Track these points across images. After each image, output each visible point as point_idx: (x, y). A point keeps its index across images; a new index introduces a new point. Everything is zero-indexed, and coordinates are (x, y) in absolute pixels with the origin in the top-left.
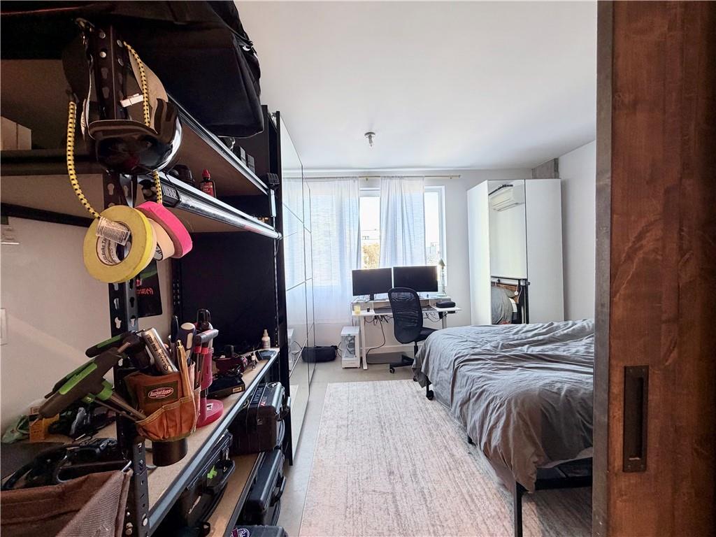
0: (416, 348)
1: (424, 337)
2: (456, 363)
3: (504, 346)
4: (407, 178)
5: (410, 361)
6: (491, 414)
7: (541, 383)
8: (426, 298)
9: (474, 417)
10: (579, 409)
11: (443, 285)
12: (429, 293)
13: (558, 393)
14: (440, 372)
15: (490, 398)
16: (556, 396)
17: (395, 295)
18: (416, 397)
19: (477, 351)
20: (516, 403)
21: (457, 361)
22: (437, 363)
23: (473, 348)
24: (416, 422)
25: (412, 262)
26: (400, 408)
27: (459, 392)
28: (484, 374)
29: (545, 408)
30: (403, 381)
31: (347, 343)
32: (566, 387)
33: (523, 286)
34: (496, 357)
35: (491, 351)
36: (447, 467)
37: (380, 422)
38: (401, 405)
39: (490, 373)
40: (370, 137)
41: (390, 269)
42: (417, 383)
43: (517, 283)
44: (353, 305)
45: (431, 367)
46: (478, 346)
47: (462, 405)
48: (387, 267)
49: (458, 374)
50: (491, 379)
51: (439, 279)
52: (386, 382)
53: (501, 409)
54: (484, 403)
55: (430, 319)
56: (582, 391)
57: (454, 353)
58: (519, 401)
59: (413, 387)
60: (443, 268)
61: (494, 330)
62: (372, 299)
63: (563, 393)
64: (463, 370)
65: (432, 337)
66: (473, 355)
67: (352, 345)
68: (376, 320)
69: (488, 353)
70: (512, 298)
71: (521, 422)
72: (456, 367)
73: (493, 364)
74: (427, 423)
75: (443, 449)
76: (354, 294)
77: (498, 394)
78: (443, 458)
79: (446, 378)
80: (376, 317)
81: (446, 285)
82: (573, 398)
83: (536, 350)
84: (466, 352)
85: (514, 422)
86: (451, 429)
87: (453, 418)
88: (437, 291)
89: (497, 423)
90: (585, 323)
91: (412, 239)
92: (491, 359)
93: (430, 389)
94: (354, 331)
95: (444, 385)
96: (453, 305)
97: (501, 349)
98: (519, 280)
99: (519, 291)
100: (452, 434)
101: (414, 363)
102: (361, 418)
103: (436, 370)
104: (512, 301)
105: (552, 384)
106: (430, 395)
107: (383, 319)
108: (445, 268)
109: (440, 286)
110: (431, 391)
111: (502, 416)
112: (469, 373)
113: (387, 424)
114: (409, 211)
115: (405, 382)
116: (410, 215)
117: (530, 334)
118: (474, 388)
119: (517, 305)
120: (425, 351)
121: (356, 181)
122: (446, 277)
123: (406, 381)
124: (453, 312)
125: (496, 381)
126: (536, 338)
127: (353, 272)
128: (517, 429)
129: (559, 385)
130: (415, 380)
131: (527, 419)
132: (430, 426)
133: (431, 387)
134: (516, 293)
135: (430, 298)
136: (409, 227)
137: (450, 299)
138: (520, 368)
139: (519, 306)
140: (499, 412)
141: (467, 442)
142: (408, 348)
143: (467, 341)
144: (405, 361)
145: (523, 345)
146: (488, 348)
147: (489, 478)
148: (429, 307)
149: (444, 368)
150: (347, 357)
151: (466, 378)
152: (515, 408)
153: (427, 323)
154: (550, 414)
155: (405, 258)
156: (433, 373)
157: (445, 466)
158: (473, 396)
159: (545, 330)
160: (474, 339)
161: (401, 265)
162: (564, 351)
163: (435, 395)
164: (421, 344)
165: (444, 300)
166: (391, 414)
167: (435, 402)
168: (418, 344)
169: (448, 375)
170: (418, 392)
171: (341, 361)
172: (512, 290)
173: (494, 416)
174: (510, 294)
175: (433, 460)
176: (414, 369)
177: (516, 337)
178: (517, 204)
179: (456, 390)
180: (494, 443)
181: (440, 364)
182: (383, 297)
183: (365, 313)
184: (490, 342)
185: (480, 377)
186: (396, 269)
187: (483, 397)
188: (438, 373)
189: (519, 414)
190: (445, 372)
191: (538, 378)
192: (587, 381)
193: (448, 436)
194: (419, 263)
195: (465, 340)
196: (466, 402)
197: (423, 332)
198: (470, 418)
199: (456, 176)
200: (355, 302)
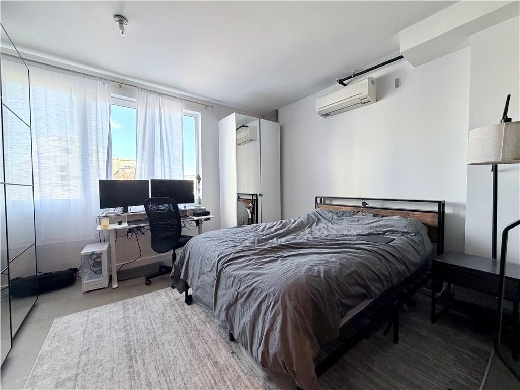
0: (174, 256)
1: (182, 244)
2: (220, 264)
3: (259, 241)
4: (166, 96)
5: (169, 270)
6: (265, 314)
7: (304, 270)
8: (184, 209)
9: (243, 320)
10: (336, 287)
11: (199, 197)
12: (186, 204)
13: (319, 276)
14: (201, 277)
15: (261, 297)
16: (318, 279)
17: (153, 207)
18: (174, 305)
19: (238, 248)
20: (290, 296)
21: (221, 262)
22: (197, 267)
23: (234, 247)
24: (174, 336)
25: (170, 176)
26: (156, 324)
27: (224, 295)
28: (251, 271)
29: (313, 294)
30: (160, 291)
31: (92, 262)
32: (322, 268)
33: (255, 200)
34: (258, 251)
35: (251, 247)
36: (212, 381)
37: (128, 352)
38: (157, 320)
39: (257, 268)
40: (121, 22)
41: (148, 181)
42: (175, 290)
43: (251, 198)
44: (100, 218)
45: (191, 273)
46: (238, 244)
47: (228, 309)
48: (144, 178)
49: (223, 274)
50: (259, 275)
51: (195, 193)
52: (141, 297)
53: (277, 306)
54: (254, 302)
55: (188, 226)
56: (333, 270)
57: (217, 254)
58: (292, 293)
59: (171, 295)
60: (199, 182)
61: (246, 230)
62: (126, 211)
63: (322, 275)
64: (229, 270)
65: (191, 242)
66: (236, 253)
67: (98, 263)
68: (130, 234)
69: (249, 249)
70: (248, 208)
71: (298, 317)
72: (219, 268)
73: (257, 259)
74: (187, 333)
75: (206, 359)
76: (102, 207)
77: (271, 290)
78: (207, 371)
79: (209, 282)
80: (130, 230)
81: (201, 198)
82: (330, 279)
83: (283, 241)
84: (228, 251)
85: (291, 318)
86: (212, 331)
87: (212, 318)
88: (194, 202)
89: (273, 324)
90: (301, 219)
91: (171, 154)
92: (254, 254)
93: (189, 294)
94: (102, 248)
95: (206, 289)
96: (208, 213)
97: (258, 244)
98: (253, 195)
99: (252, 203)
100: (214, 337)
101: (173, 271)
102: (100, 357)
103: (197, 274)
104: (248, 210)
105: (310, 269)
106: (189, 300)
107: (139, 232)
108: (201, 181)
109: (196, 198)
110: (191, 295)
111: (278, 316)
112: (235, 273)
113: (139, 351)
114: (168, 128)
115: (162, 292)
116: (169, 132)
117: (273, 230)
118: (242, 288)
119: (251, 213)
120: (184, 257)
121: (107, 84)
122: (201, 191)
123: (164, 290)
124: (209, 219)
125: (266, 276)
126: (278, 232)
127: (101, 182)
128: (295, 327)
129: (316, 268)
130: (173, 288)
131: (301, 310)
132: (191, 335)
133: (190, 292)
134: (251, 204)
135: (187, 208)
136: (167, 142)
137: (205, 209)
138: (281, 259)
139: (252, 214)
140: (274, 311)
141: (228, 340)
142: (166, 257)
143: (226, 241)
144: (164, 270)
145: (272, 238)
146: (248, 245)
147: (255, 376)
148: (186, 217)
149: (205, 271)
150: (89, 278)
151: (232, 279)
152: (290, 302)
153: (184, 232)
154: (318, 299)
155: (163, 171)
156: (193, 278)
157: (210, 380)
158: (242, 297)
159: (280, 226)
160: (233, 238)
161: (158, 177)
162: (300, 239)
163: (194, 298)
164: (179, 252)
165: (199, 210)
166: (145, 335)
167: (194, 306)
168: (177, 251)
169: (210, 278)
170: (176, 299)
171: (81, 284)
172: (248, 203)
173: (269, 316)
174: (247, 205)
175: (195, 379)
176: (172, 277)
177: (264, 232)
178: (251, 140)
179: (220, 293)
180: (273, 350)
181: (201, 268)
182: (138, 209)
183: (116, 226)
184: (247, 239)
185: (248, 275)
186: (154, 182)
187: (254, 296)
188: (199, 277)
189: (295, 308)
190: (208, 276)
191: (299, 265)
192: (332, 260)
193: (210, 341)
194: (177, 177)
195: (225, 240)
196: (232, 304)
197: (181, 240)
198: (237, 320)
199: (211, 106)
200: (104, 215)
